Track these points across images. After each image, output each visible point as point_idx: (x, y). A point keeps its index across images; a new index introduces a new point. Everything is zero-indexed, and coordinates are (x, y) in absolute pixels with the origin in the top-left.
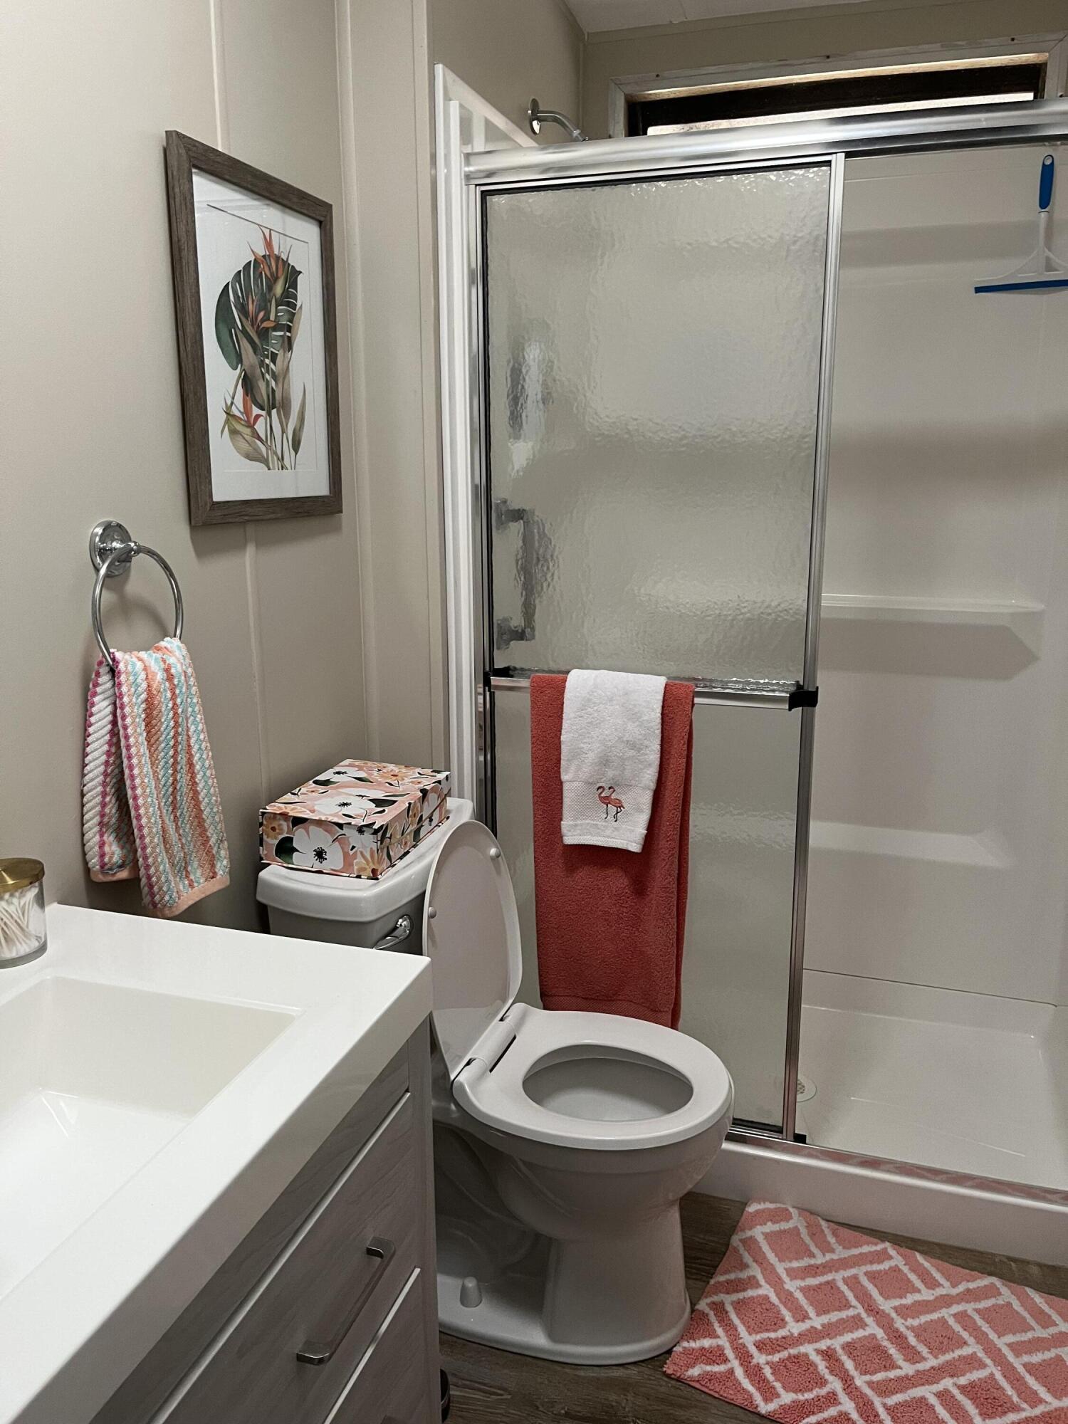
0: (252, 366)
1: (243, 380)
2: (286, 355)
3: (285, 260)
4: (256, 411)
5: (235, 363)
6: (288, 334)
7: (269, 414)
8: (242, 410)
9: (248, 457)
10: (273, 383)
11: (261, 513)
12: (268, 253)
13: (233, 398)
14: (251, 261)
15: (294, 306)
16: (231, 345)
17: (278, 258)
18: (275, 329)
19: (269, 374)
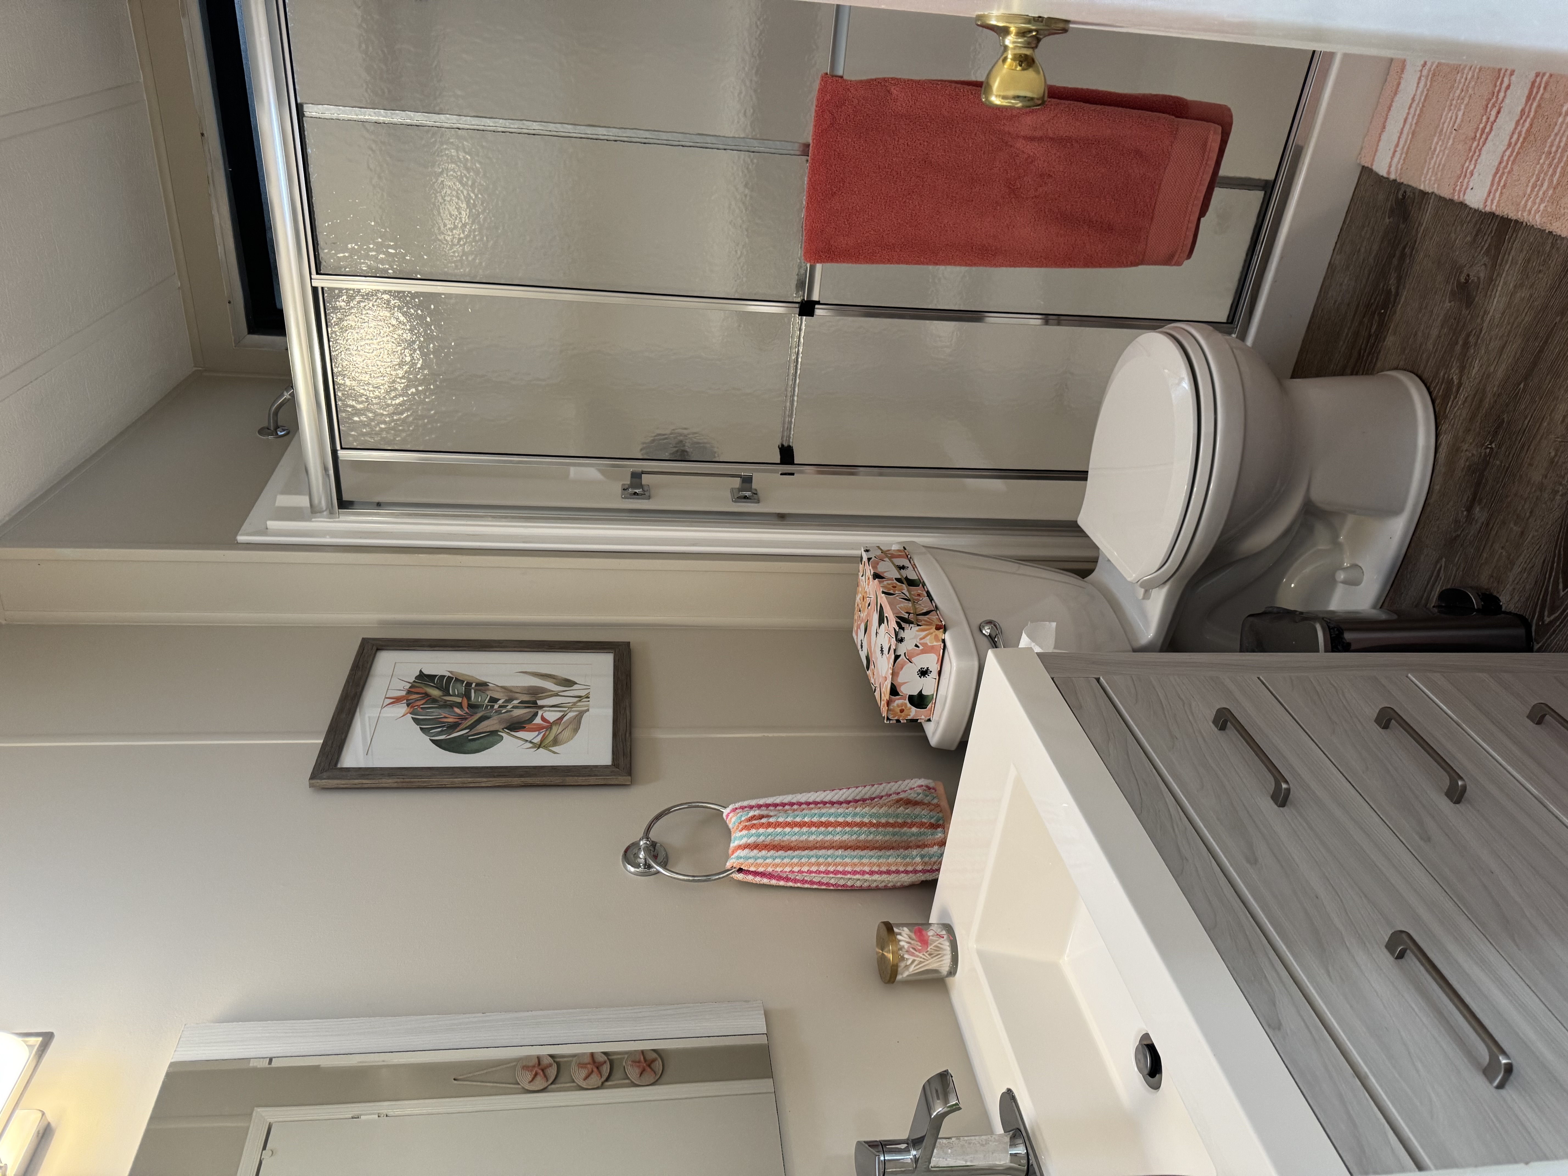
0: (500, 722)
1: (511, 731)
2: (492, 689)
3: (410, 685)
4: (538, 720)
5: (498, 738)
6: (473, 685)
7: (542, 707)
8: (537, 733)
9: (576, 730)
10: (515, 702)
11: (625, 721)
12: (405, 701)
13: (527, 741)
14: (412, 718)
15: (450, 679)
16: (482, 740)
17: (409, 692)
18: (468, 697)
19: (508, 706)
